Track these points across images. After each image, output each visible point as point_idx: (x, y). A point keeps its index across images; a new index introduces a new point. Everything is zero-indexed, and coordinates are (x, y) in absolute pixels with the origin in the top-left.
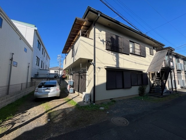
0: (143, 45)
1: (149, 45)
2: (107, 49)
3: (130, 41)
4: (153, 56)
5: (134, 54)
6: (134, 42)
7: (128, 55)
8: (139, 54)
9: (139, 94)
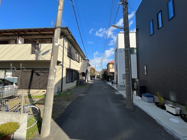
0: (79, 56)
1: (81, 56)
2: (68, 56)
3: (76, 52)
4: (82, 63)
5: (76, 60)
6: (76, 53)
7: (74, 60)
8: (78, 61)
9: (76, 85)
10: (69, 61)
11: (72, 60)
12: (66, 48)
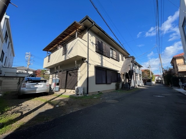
0: (118, 52)
1: (121, 53)
2: (96, 52)
3: (111, 48)
4: (124, 62)
5: (112, 58)
7: (109, 58)
8: (116, 59)
9: (116, 89)
10: (100, 58)
11: (104, 57)
12: (92, 43)
